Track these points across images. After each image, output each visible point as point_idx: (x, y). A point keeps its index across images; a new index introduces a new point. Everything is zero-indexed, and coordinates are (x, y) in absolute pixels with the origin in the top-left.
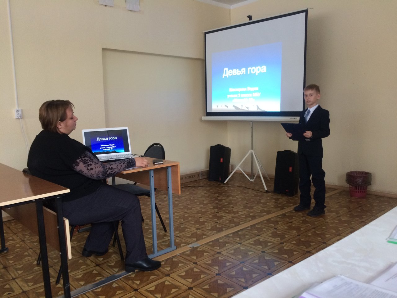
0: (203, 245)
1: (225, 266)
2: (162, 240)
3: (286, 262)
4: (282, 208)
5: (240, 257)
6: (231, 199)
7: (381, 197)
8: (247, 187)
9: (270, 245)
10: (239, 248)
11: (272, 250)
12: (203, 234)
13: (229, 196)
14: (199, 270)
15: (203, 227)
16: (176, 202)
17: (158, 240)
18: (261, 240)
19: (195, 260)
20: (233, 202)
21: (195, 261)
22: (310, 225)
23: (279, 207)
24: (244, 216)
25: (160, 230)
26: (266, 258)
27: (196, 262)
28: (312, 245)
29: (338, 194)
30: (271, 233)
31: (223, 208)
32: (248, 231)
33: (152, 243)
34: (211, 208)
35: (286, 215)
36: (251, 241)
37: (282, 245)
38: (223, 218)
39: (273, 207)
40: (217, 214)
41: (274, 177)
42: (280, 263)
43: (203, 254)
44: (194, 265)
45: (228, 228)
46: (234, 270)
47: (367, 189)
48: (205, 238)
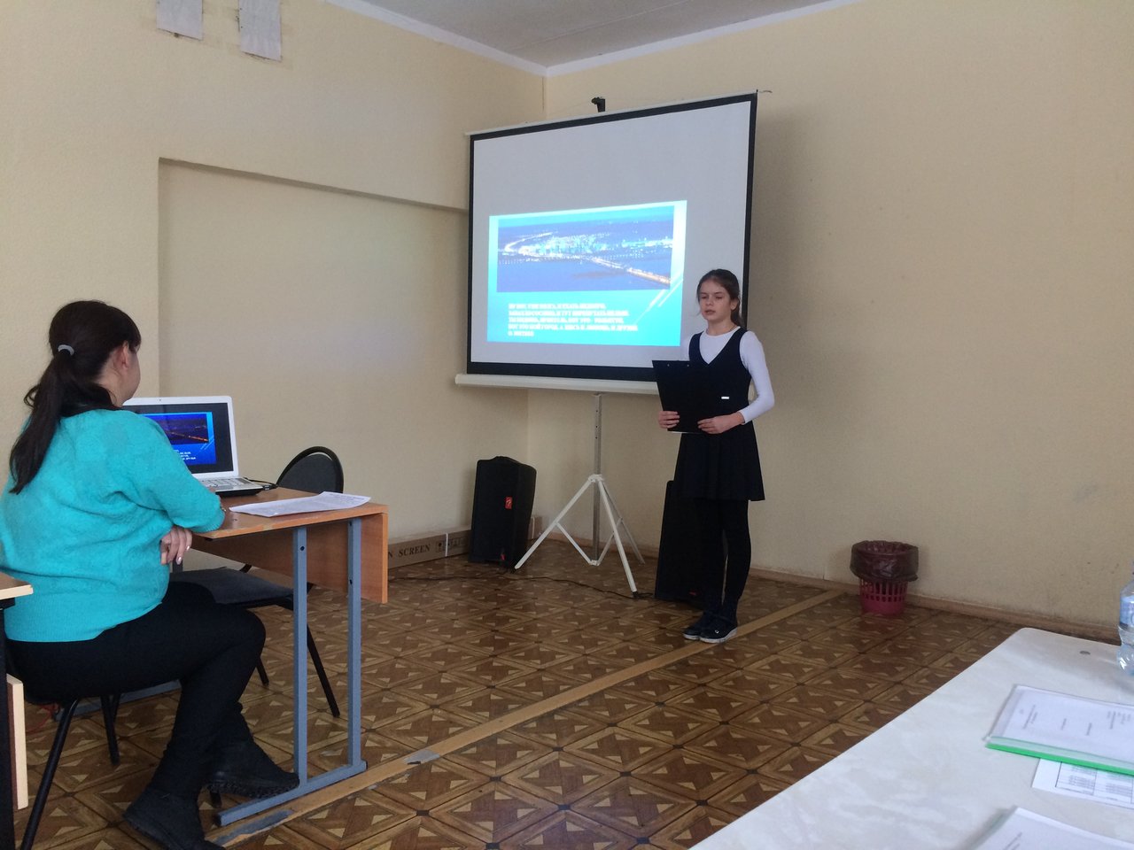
0: (448, 757)
1: (514, 819)
2: (324, 744)
3: (690, 804)
4: (679, 643)
5: (557, 791)
6: (534, 617)
7: (941, 612)
8: (581, 582)
9: (645, 753)
10: (557, 762)
11: (651, 769)
12: (452, 723)
13: (526, 608)
14: (435, 832)
15: (447, 702)
16: (370, 626)
17: (310, 741)
18: (618, 738)
19: (422, 804)
20: (539, 625)
21: (423, 806)
22: (755, 692)
23: (669, 641)
24: (571, 668)
25: (319, 711)
26: (633, 792)
27: (425, 809)
28: (761, 751)
29: (829, 605)
30: (650, 718)
31: (510, 644)
32: (584, 711)
33: (292, 753)
34: (476, 644)
35: (691, 663)
36: (591, 742)
37: (677, 752)
38: (510, 672)
39: (653, 639)
40: (492, 663)
41: (657, 555)
42: (673, 807)
43: (448, 783)
44: (419, 820)
45: (525, 703)
46: (542, 830)
47: (905, 590)
48: (454, 734)
